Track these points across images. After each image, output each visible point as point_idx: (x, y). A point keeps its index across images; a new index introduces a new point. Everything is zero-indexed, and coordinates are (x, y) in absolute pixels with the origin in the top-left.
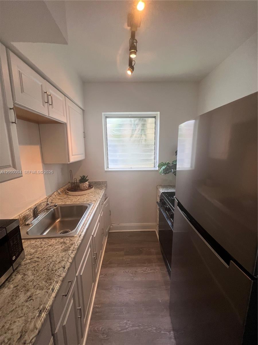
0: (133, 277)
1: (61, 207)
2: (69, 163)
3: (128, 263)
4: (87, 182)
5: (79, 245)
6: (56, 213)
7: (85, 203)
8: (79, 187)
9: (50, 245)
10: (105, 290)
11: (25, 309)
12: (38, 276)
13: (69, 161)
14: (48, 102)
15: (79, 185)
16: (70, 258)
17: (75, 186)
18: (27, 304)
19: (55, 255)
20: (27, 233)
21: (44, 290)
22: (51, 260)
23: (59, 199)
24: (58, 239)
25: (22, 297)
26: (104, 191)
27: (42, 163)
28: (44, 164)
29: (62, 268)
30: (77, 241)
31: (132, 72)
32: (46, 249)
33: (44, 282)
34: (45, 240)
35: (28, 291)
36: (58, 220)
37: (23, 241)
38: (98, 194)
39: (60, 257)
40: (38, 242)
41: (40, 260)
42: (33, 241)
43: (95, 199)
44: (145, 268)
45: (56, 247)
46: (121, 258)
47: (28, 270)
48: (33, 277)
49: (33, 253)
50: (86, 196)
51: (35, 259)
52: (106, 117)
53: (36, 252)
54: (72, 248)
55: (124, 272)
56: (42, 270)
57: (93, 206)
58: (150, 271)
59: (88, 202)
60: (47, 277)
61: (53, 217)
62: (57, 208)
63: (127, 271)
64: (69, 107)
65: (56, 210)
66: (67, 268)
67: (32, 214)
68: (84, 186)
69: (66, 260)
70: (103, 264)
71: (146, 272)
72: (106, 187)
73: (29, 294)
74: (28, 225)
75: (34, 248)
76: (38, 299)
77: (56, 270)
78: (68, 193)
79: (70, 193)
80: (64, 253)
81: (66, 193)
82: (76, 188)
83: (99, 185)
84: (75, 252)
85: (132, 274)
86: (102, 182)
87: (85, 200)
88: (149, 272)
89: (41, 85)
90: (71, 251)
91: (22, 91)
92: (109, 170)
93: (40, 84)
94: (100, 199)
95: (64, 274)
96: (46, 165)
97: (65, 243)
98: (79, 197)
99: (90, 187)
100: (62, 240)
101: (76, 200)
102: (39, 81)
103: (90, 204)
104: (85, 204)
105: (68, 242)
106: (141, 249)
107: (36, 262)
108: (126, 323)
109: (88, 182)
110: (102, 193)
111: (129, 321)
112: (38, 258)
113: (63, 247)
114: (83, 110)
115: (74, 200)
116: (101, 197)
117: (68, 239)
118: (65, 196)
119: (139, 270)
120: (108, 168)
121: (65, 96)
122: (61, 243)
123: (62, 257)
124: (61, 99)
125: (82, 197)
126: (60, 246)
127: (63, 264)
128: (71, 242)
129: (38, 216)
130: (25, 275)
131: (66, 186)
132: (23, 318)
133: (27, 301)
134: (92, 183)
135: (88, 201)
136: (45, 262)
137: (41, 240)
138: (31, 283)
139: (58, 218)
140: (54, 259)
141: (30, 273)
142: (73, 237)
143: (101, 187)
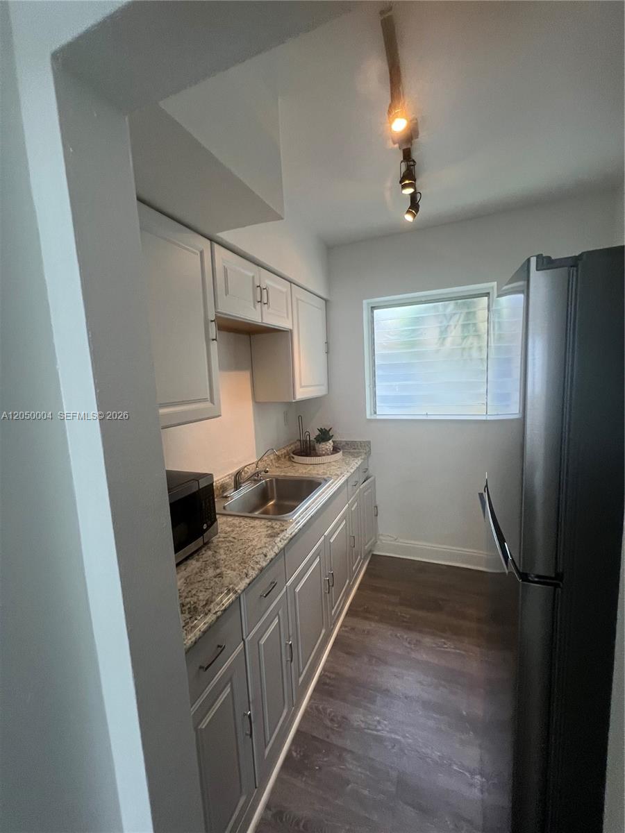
0: (409, 650)
1: (277, 480)
2: (294, 401)
3: (404, 621)
4: (330, 441)
5: (294, 534)
6: (269, 490)
7: (319, 476)
8: (314, 449)
9: (252, 527)
10: (348, 653)
11: (213, 583)
12: (231, 557)
13: (294, 398)
14: (260, 302)
15: (314, 447)
16: (276, 547)
17: (306, 447)
18: (216, 579)
19: (256, 540)
20: (224, 508)
21: (236, 572)
22: (250, 544)
23: (277, 467)
24: (263, 522)
25: (211, 572)
26: (362, 460)
27: (253, 401)
28: (256, 402)
29: (262, 555)
30: (292, 530)
31: (414, 216)
32: (245, 530)
33: (237, 565)
34: (246, 519)
35: (218, 568)
36: (272, 503)
37: (217, 516)
38: (348, 464)
39: (262, 542)
40: (236, 521)
41: (236, 541)
42: (230, 519)
43: (339, 473)
44: (443, 640)
45: (259, 530)
46: (390, 608)
47: (220, 548)
48: (225, 556)
49: (229, 532)
50: (325, 466)
51: (230, 539)
52: (372, 307)
53: (233, 531)
54: (281, 536)
55: (391, 635)
56: (236, 552)
57: (332, 483)
58: (453, 650)
59: (325, 477)
60: (242, 560)
61: (263, 496)
62: (271, 481)
63: (398, 635)
64: (297, 299)
65: (269, 484)
66: (269, 557)
67: (233, 484)
68: (327, 449)
69: (270, 547)
70: (350, 609)
71: (443, 649)
72: (368, 454)
73: (218, 571)
74: (226, 497)
75: (229, 527)
76: (228, 579)
77: (254, 556)
78: (293, 458)
79: (297, 458)
80: (269, 539)
81: (290, 459)
82: (308, 451)
83: (355, 449)
84: (286, 542)
85: (409, 643)
86: (360, 442)
87: (320, 473)
88: (449, 650)
89: (253, 277)
90: (279, 539)
91: (227, 293)
92: (378, 417)
93: (251, 274)
94: (349, 474)
95: (264, 564)
96: (259, 404)
97: (272, 527)
98: (311, 467)
99: (336, 450)
100: (270, 523)
101: (304, 471)
102: (249, 271)
103: (327, 479)
104: (319, 478)
105: (278, 527)
106: (441, 602)
107: (231, 542)
108: (379, 722)
109: (333, 441)
110: (356, 463)
111: (385, 720)
112: (234, 538)
113: (269, 532)
114: (326, 301)
115: (300, 471)
116: (352, 471)
117: (278, 523)
118: (288, 463)
119: (428, 640)
120: (375, 413)
121: (290, 282)
122: (268, 527)
123: (265, 543)
124: (284, 290)
125: (317, 467)
126: (266, 530)
127: (265, 551)
128: (282, 528)
129: (241, 487)
130: (216, 552)
131: (292, 446)
132: (211, 590)
133: (215, 577)
134: (341, 444)
135: (325, 474)
136: (242, 544)
137: (241, 518)
138: (223, 562)
139: (271, 500)
140: (254, 543)
141: (222, 551)
142: (286, 521)
143: (357, 453)
